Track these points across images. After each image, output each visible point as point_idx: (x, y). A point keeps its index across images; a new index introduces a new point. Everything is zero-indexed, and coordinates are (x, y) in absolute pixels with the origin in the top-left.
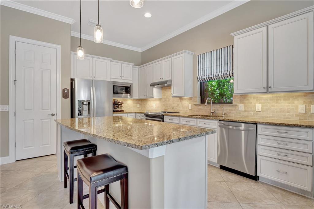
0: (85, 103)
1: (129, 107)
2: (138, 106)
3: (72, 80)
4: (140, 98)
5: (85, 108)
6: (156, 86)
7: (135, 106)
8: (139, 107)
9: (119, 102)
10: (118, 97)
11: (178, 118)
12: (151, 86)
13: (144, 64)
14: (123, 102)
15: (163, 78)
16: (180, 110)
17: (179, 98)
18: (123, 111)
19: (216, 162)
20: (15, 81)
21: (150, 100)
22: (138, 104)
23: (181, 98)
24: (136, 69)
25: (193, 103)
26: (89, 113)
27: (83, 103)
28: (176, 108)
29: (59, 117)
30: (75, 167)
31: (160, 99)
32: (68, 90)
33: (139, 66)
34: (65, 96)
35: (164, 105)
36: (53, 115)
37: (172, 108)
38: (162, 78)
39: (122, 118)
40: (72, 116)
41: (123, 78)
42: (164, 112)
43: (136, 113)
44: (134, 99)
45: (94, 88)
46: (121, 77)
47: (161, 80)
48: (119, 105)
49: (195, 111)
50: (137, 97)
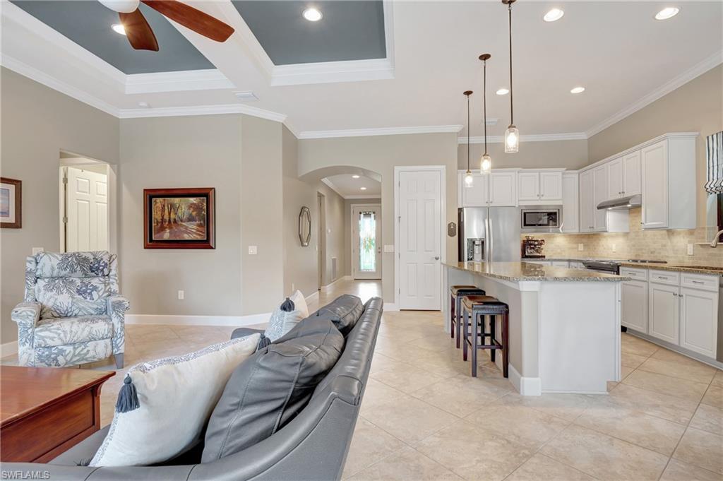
0: (477, 243)
1: (559, 251)
2: (580, 247)
3: (460, 210)
4: (582, 231)
5: (477, 250)
6: (610, 209)
7: (573, 248)
8: (582, 249)
9: (535, 241)
10: (536, 232)
11: (645, 271)
12: (599, 208)
13: (594, 162)
14: (543, 241)
15: (625, 191)
16: (667, 257)
17: (665, 232)
18: (544, 257)
19: (715, 358)
20: (400, 217)
21: (604, 237)
22: (580, 245)
23: (670, 232)
24: (573, 176)
25: (697, 242)
26: (483, 257)
27: (474, 243)
28: (660, 253)
29: (444, 261)
30: (462, 317)
31: (626, 234)
32: (454, 224)
33: (581, 170)
34: (451, 233)
35: (634, 246)
36: (437, 259)
37: (652, 253)
38: (623, 193)
39: (543, 269)
40: (460, 259)
41: (542, 198)
42: (633, 261)
43: (569, 261)
44: (570, 235)
45: (490, 220)
46: (538, 196)
47: (621, 197)
48: (535, 245)
49: (700, 260)
50: (576, 231)
